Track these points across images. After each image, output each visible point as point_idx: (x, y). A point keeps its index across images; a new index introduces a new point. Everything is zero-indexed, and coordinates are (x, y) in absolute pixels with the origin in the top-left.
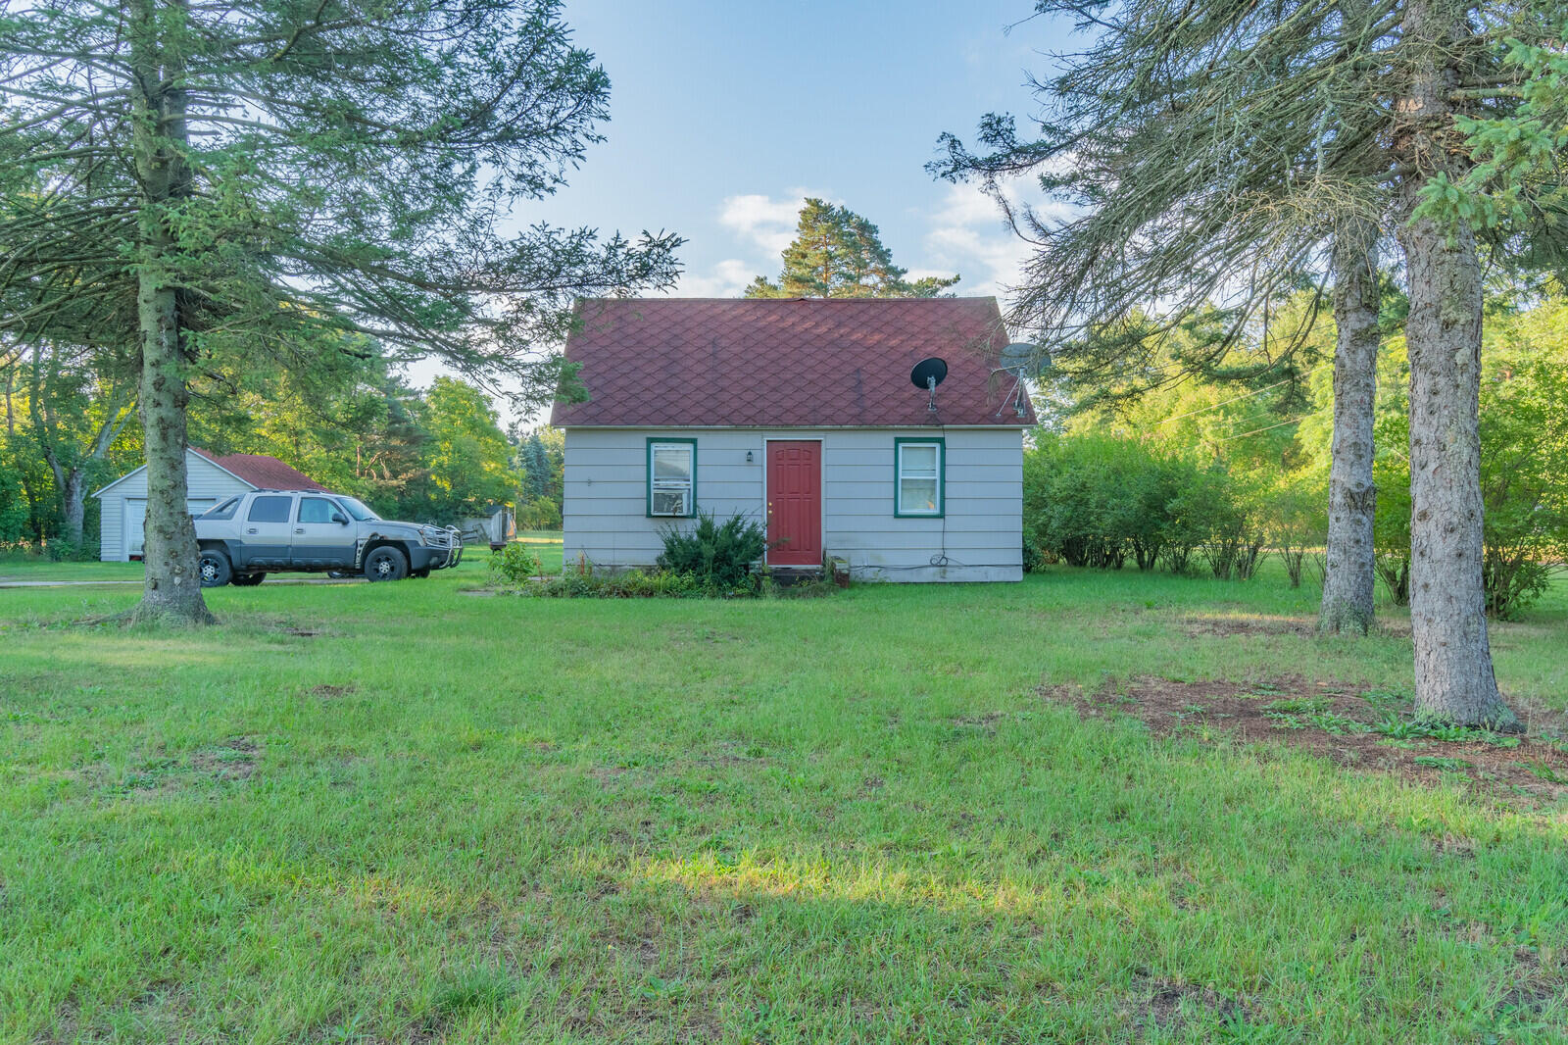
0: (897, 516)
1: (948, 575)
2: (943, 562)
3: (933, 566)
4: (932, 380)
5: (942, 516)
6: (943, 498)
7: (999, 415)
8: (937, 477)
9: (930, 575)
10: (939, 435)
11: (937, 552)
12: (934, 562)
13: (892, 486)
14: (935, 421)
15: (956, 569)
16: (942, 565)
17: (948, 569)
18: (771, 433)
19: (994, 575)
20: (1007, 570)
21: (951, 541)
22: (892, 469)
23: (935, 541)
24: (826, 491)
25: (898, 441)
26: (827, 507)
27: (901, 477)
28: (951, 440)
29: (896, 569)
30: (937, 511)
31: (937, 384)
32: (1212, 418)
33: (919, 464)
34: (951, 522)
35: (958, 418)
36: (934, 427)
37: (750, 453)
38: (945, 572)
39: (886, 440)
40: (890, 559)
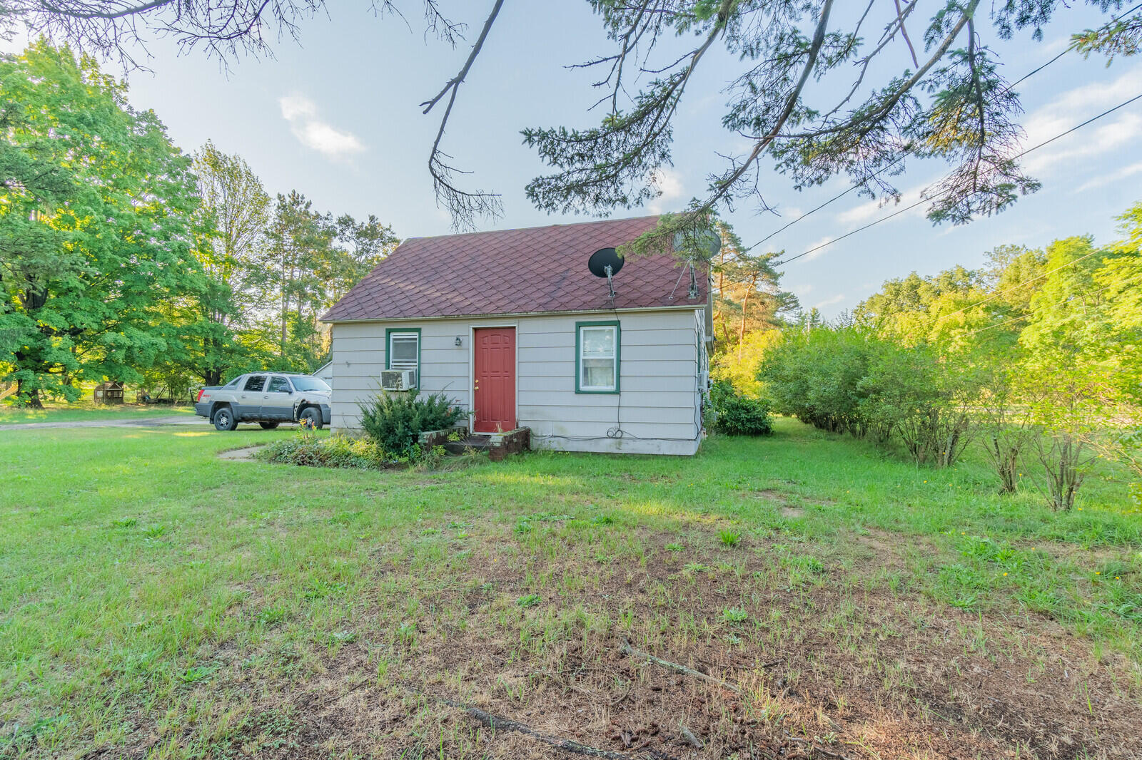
0: (578, 392)
1: (623, 446)
2: (619, 434)
3: (609, 437)
4: (609, 269)
5: (618, 392)
6: (619, 376)
7: (671, 298)
8: (614, 357)
9: (606, 446)
10: (613, 318)
11: (613, 425)
12: (610, 434)
13: (573, 365)
14: (610, 306)
15: (629, 442)
16: (617, 436)
17: (622, 441)
18: (475, 322)
19: (666, 449)
20: (679, 444)
21: (625, 415)
22: (573, 350)
23: (612, 415)
24: (521, 370)
25: (579, 325)
26: (520, 384)
27: (582, 357)
28: (626, 322)
29: (577, 439)
30: (613, 388)
31: (614, 273)
32: (961, 330)
33: (598, 345)
34: (626, 398)
35: (631, 302)
36: (608, 311)
37: (457, 339)
38: (620, 444)
39: (569, 324)
40: (572, 430)
